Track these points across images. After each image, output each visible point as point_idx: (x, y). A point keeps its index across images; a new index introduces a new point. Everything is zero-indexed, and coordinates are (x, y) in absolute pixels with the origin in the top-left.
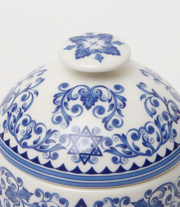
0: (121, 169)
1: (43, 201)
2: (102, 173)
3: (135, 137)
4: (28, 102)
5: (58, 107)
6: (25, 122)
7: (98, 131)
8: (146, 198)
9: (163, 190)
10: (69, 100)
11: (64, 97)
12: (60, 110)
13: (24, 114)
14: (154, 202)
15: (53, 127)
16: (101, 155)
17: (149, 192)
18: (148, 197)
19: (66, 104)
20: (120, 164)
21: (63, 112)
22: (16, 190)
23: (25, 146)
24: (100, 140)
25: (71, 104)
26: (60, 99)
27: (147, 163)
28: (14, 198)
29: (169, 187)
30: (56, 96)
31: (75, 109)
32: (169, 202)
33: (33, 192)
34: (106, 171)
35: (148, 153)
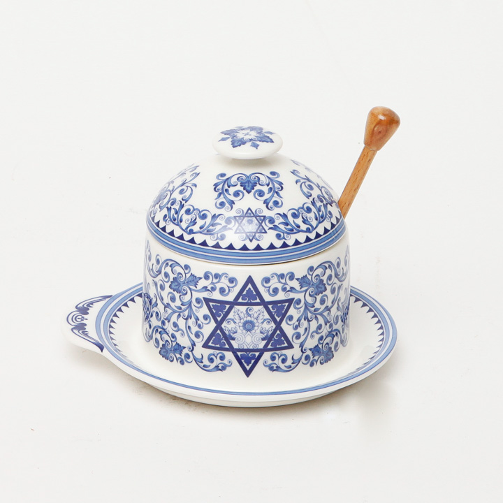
0: (285, 245)
1: (212, 283)
2: (268, 249)
3: (295, 216)
4: (187, 194)
5: (220, 194)
6: (188, 212)
7: (261, 211)
8: (309, 274)
9: (324, 268)
10: (229, 187)
11: (224, 185)
12: (222, 196)
13: (185, 204)
14: (317, 279)
15: (218, 212)
16: (266, 232)
17: (311, 269)
18: (311, 273)
19: (227, 190)
20: (284, 240)
21: (225, 197)
22: (183, 279)
23: (191, 232)
24: (264, 219)
25: (232, 190)
26: (220, 187)
27: (308, 239)
28: (180, 288)
29: (329, 266)
30: (216, 185)
31: (237, 194)
32: (330, 283)
33: (202, 276)
34: (272, 247)
35: (308, 230)
